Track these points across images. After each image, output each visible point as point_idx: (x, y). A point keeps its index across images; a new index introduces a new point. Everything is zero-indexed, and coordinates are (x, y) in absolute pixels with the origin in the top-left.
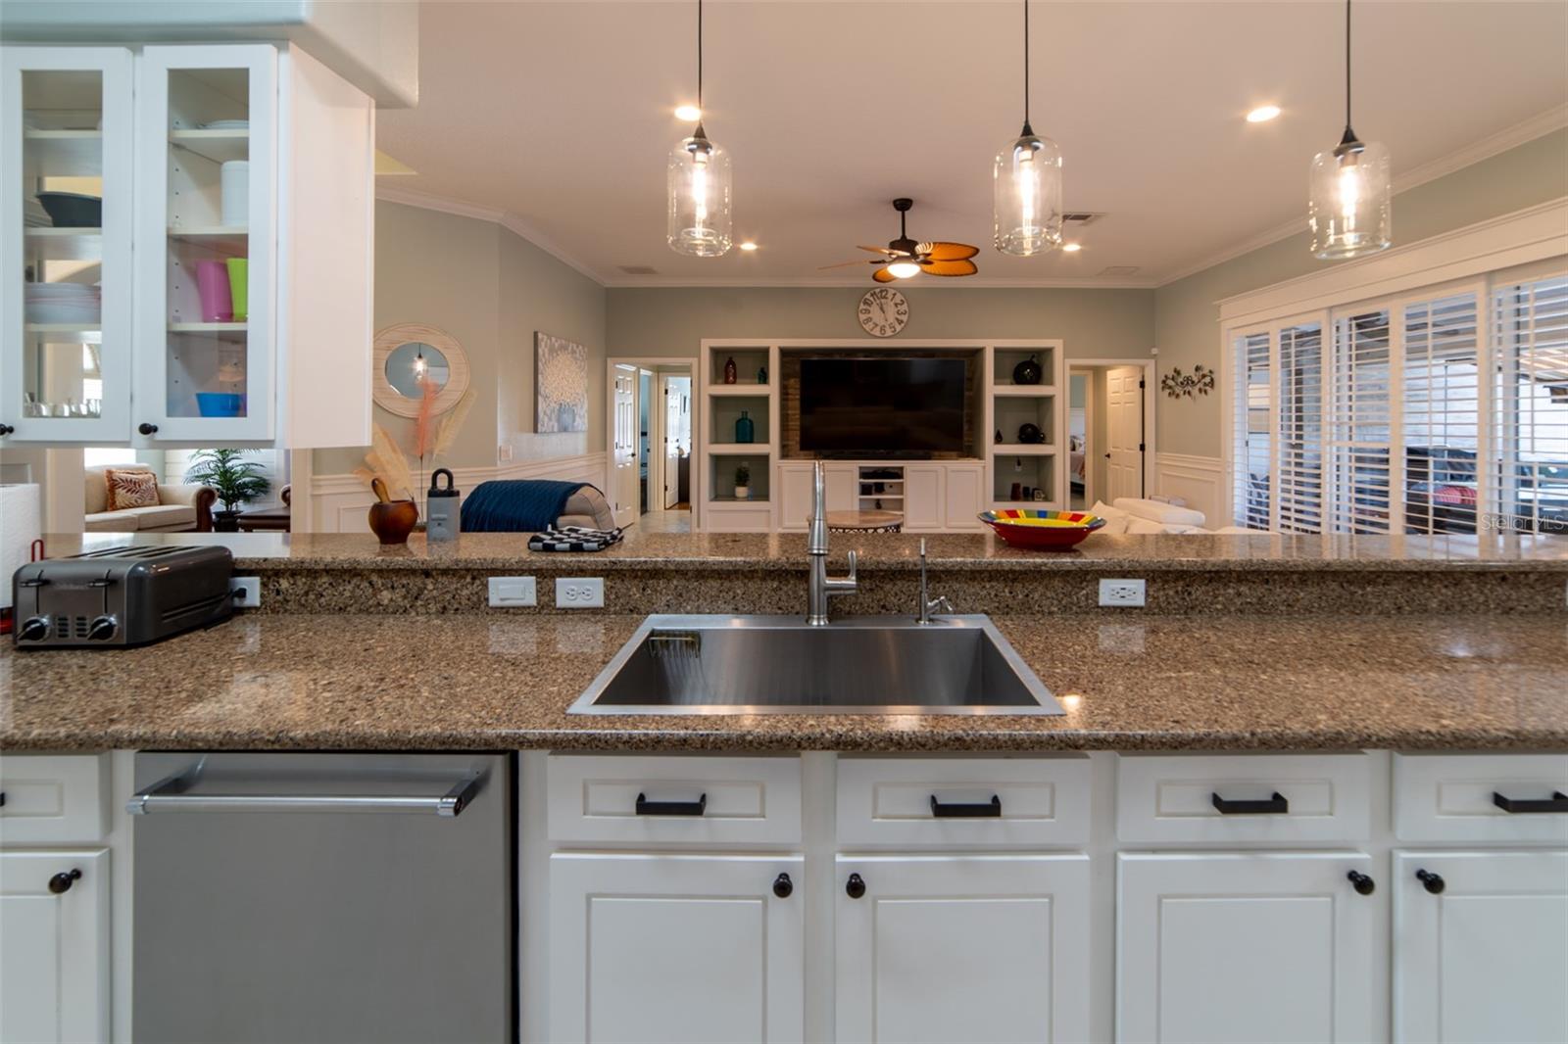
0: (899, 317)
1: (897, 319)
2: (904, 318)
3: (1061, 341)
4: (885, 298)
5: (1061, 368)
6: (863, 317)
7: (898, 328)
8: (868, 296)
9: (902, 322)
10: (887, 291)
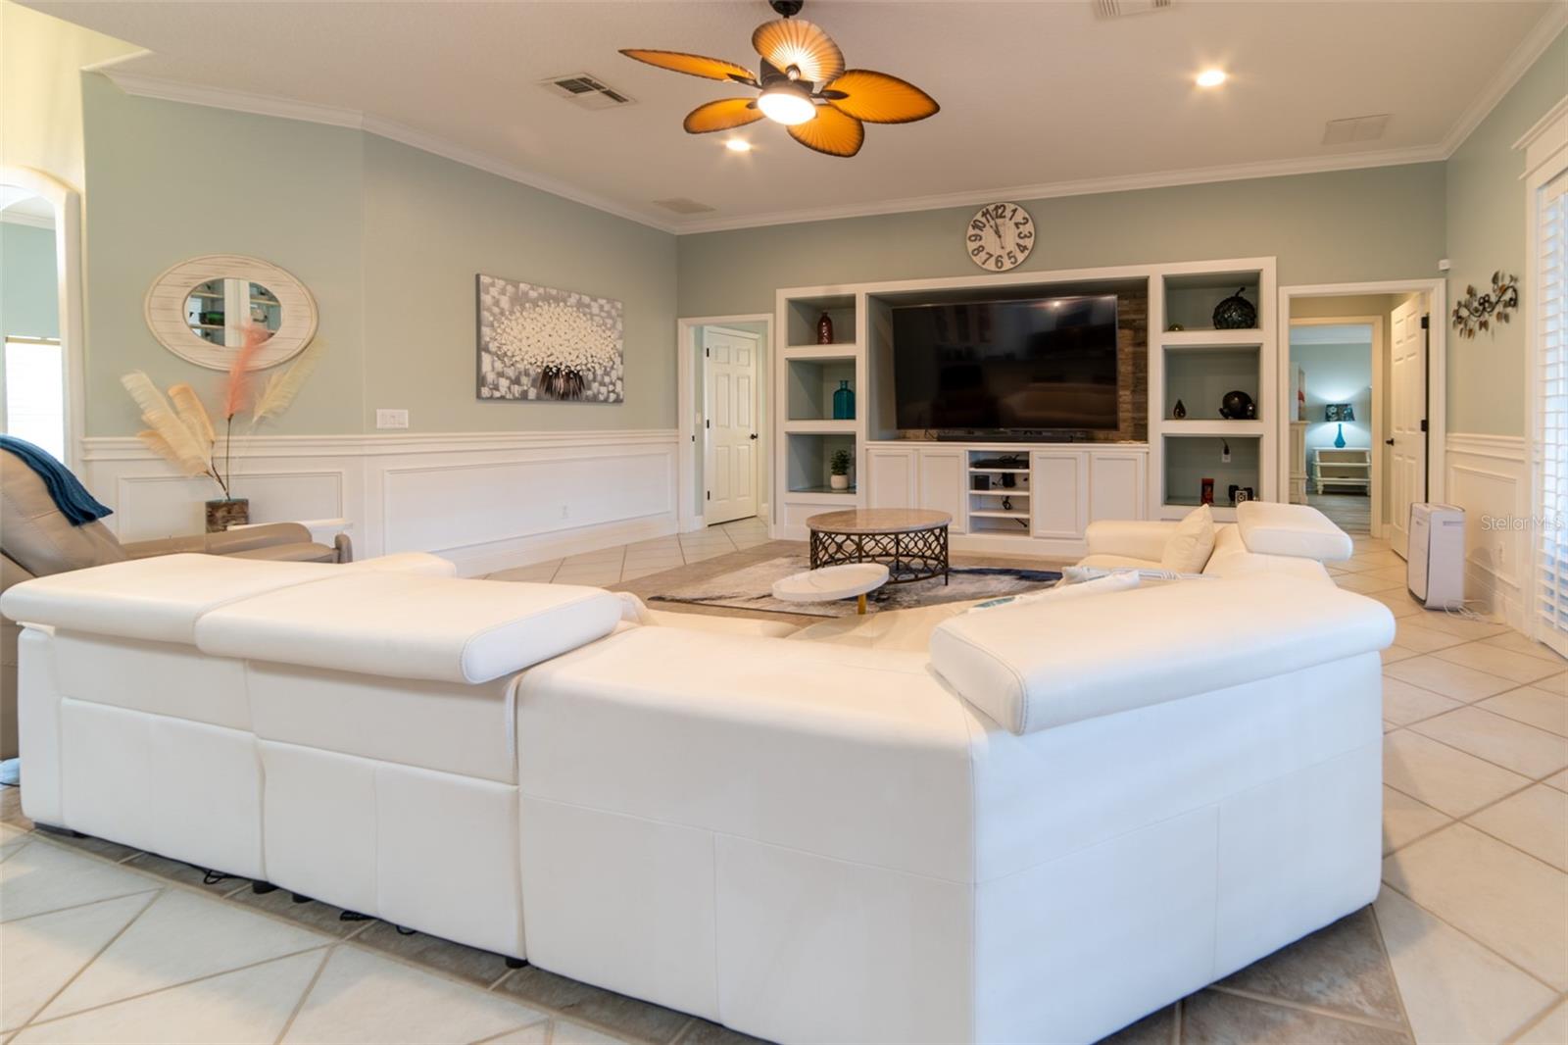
0: (1021, 242)
1: (1018, 245)
2: (1029, 243)
3: (1274, 258)
4: (1002, 216)
5: (1272, 301)
6: (972, 246)
7: (1021, 257)
8: (979, 217)
9: (1025, 248)
10: (1004, 207)
